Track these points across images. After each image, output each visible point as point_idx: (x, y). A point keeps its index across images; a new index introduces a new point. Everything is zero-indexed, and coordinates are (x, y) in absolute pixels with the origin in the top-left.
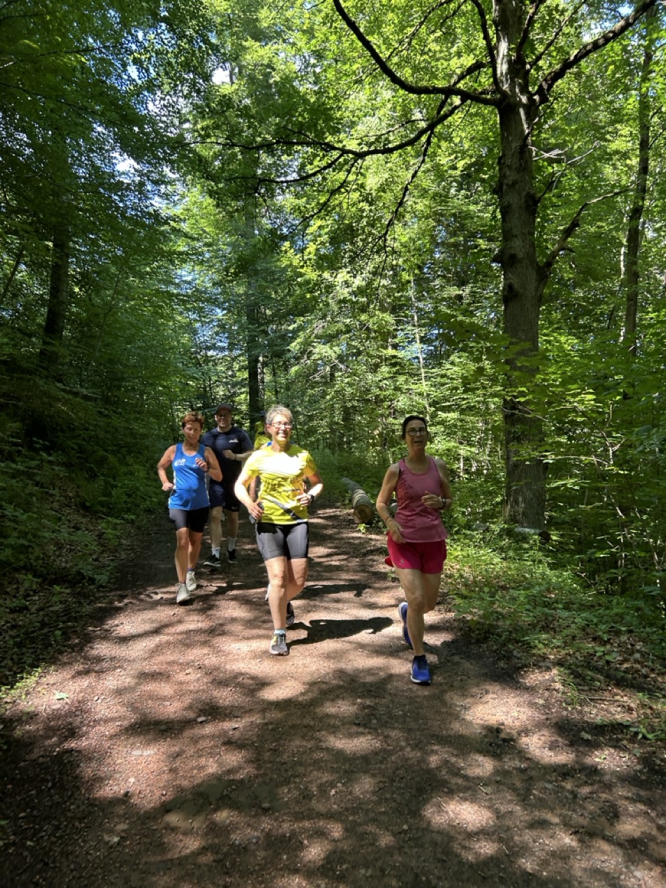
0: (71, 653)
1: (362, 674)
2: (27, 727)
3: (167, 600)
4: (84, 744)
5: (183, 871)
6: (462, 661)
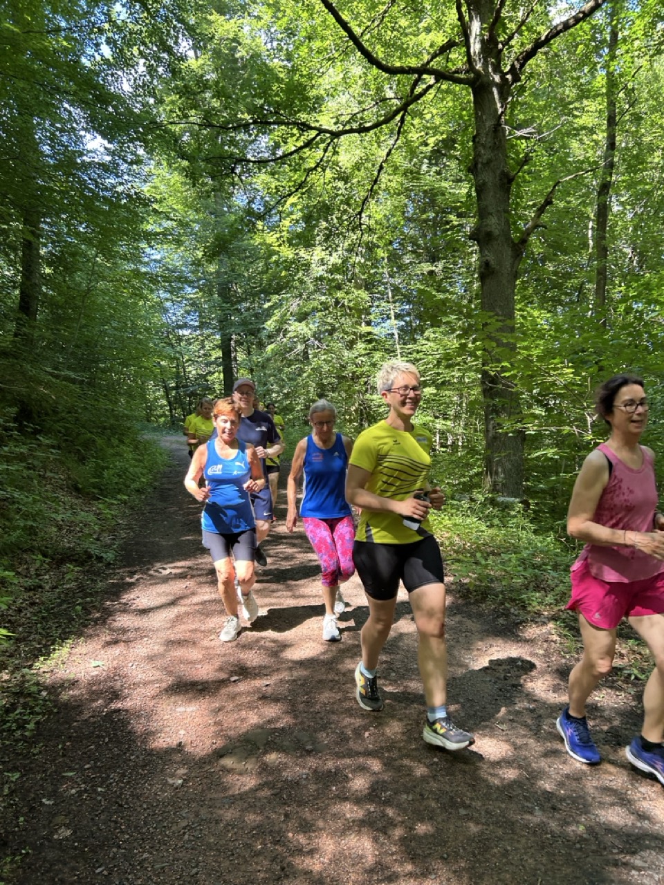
0: (95, 626)
2: (71, 692)
3: (175, 574)
4: (129, 704)
5: (246, 804)
6: (464, 620)
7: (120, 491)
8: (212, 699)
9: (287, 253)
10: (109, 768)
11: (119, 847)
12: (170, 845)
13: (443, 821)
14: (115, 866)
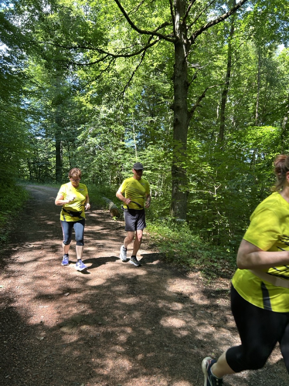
1: (126, 275)
3: (35, 247)
4: (17, 305)
5: (73, 347)
6: (164, 270)
7: (8, 209)
8: (55, 302)
9: (90, 107)
10: (9, 333)
11: (16, 367)
12: (39, 366)
13: (158, 352)
14: (14, 375)
